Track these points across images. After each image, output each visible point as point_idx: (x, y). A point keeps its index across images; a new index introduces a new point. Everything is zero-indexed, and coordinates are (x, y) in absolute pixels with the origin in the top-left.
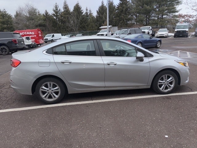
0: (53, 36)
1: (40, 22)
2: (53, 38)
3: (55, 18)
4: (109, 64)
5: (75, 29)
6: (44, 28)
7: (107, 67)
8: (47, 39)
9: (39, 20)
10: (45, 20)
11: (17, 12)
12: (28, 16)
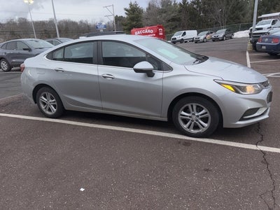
0: (184, 34)
1: (173, 15)
2: (184, 37)
3: (195, 6)
4: (105, 77)
5: (222, 21)
6: (177, 23)
7: (102, 80)
8: (175, 38)
9: (173, 12)
10: (180, 12)
11: (149, 4)
12: (161, 7)
